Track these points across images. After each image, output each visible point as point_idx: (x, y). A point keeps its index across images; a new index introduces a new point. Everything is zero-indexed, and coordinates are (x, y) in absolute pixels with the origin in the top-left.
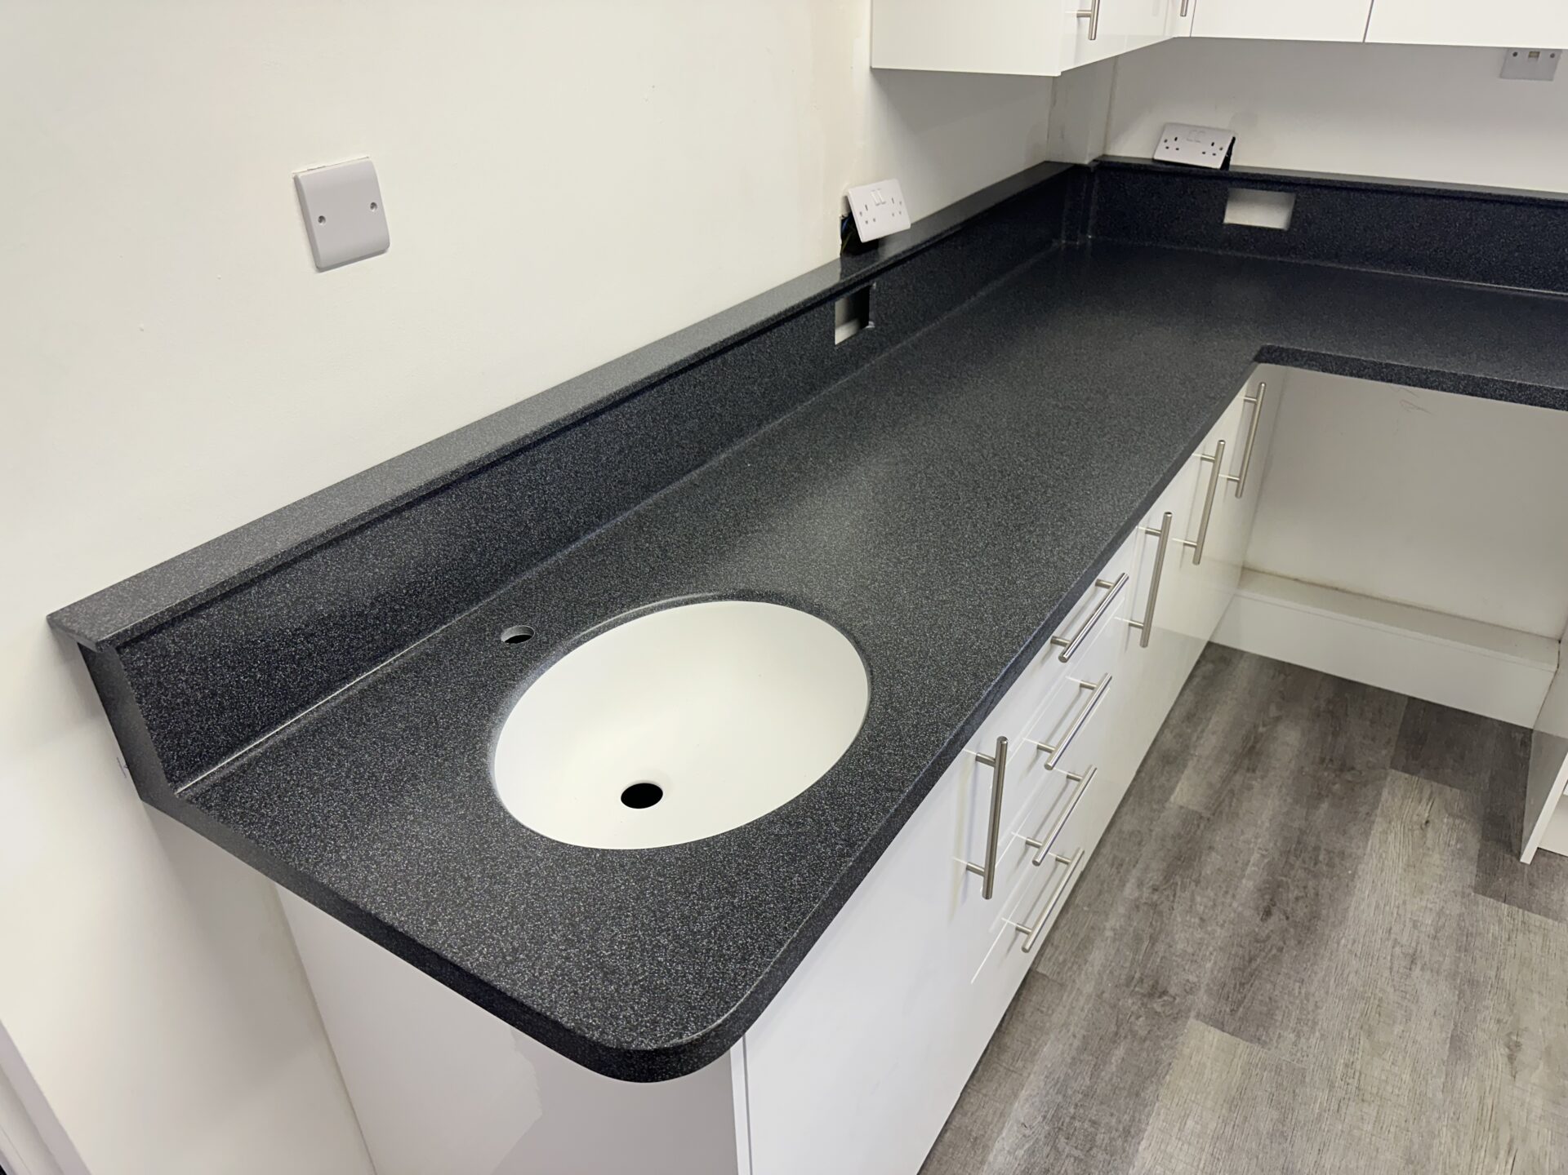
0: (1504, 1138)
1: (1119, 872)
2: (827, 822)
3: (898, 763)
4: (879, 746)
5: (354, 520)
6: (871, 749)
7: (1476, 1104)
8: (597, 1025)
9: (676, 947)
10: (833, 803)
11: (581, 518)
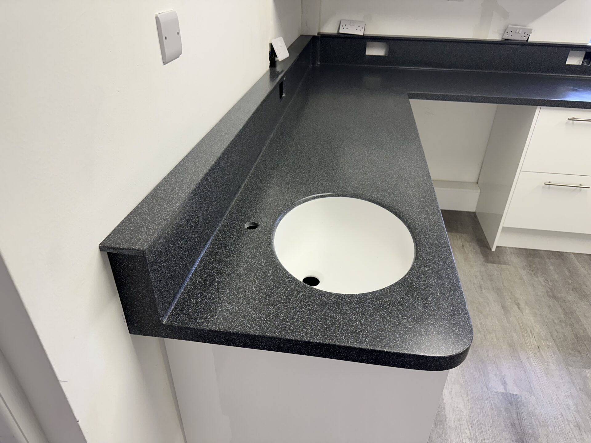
0: (529, 331)
7: (518, 324)
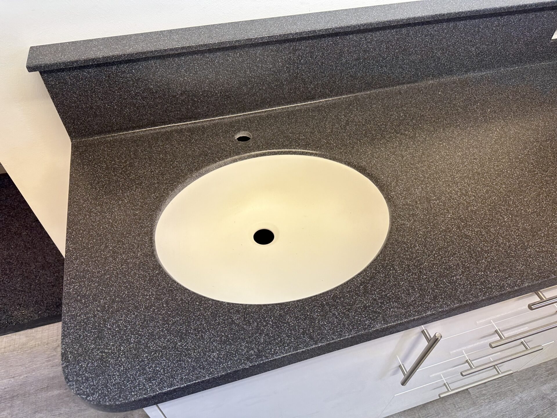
1: (548, 376)
2: (262, 332)
3: (333, 324)
4: (333, 305)
5: (171, 50)
6: (328, 304)
8: (70, 360)
9: (133, 348)
10: (276, 323)
11: (318, 89)
